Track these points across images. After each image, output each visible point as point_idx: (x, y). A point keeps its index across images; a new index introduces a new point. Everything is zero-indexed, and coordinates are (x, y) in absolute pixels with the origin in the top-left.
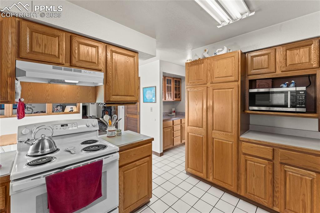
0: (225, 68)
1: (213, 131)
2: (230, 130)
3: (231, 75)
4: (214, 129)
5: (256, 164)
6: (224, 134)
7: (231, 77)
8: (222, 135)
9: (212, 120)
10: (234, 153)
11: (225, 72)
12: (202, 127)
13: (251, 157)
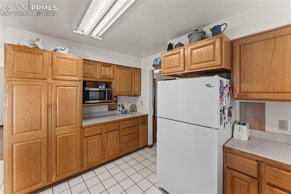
0: (70, 68)
1: (57, 128)
2: (74, 123)
3: (76, 75)
4: (58, 126)
5: (93, 140)
6: (69, 128)
7: (76, 77)
8: (67, 129)
9: (55, 118)
10: (78, 141)
11: (70, 72)
12: (41, 129)
13: (91, 137)
